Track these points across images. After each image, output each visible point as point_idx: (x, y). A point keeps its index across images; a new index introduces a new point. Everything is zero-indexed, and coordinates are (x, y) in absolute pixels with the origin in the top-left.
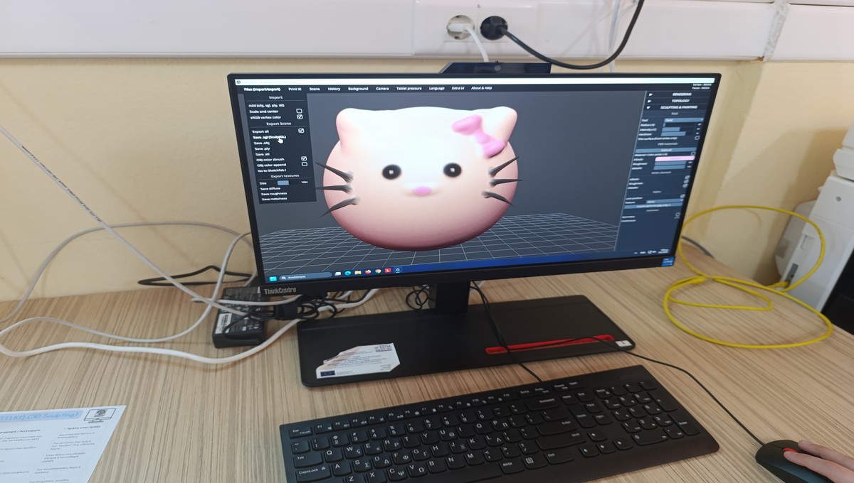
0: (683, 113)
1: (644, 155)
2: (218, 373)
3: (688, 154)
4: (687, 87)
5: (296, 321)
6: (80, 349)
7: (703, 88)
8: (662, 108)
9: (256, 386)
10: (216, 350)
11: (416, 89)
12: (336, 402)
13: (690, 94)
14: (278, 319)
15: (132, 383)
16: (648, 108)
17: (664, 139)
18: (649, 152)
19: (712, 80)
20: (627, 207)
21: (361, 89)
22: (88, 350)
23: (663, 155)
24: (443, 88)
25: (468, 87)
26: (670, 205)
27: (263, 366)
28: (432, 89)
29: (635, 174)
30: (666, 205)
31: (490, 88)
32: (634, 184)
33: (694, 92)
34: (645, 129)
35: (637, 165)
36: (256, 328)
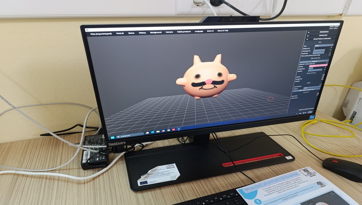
0: (324, 42)
1: (304, 64)
2: (86, 185)
3: (325, 63)
4: (327, 28)
5: (124, 153)
6: (11, 174)
7: (334, 28)
8: (314, 39)
9: (106, 192)
10: (84, 171)
11: (188, 32)
12: (150, 199)
13: (328, 32)
14: (115, 153)
15: (40, 193)
16: (307, 39)
17: (314, 55)
18: (306, 62)
19: (338, 24)
20: (294, 91)
21: (157, 33)
22: (15, 174)
23: (313, 64)
24: (203, 31)
25: (216, 31)
26: (314, 89)
27: (109, 179)
28: (196, 31)
29: (299, 74)
30: (313, 89)
31: (227, 31)
32: (298, 79)
33: (330, 31)
34: (305, 50)
35: (300, 70)
36: (103, 158)
